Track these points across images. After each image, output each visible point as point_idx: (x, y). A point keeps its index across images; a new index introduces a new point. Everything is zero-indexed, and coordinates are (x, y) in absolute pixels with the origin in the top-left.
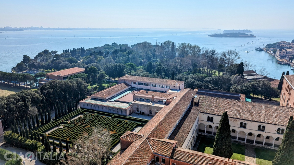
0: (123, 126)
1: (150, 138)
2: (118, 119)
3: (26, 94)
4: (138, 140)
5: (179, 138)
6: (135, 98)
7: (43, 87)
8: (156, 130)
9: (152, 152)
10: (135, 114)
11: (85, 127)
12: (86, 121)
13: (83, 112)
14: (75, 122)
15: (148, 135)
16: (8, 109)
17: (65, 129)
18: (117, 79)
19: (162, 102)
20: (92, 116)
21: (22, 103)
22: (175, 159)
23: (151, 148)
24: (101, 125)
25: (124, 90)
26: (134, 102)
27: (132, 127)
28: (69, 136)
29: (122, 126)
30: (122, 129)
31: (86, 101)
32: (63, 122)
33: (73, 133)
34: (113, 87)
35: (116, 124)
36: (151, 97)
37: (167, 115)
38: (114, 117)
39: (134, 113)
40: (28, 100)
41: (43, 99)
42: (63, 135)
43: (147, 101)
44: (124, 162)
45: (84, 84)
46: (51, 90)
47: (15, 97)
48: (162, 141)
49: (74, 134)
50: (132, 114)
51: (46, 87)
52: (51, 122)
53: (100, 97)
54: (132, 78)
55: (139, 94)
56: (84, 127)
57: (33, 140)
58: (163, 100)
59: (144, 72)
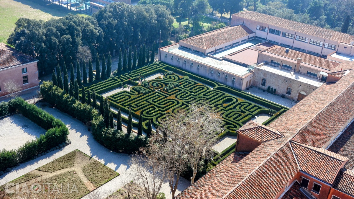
0: (235, 107)
1: (296, 143)
2: (225, 94)
3: (75, 22)
4: (273, 141)
5: (349, 152)
6: (261, 59)
7: (101, 12)
8: (308, 130)
9: (298, 169)
10: (257, 89)
11: (168, 97)
12: (169, 87)
13: (163, 69)
14: (150, 84)
15: (293, 136)
16: (48, 44)
17: (134, 94)
18: (227, 16)
19: (316, 75)
20: (179, 79)
21: (68, 36)
22: (340, 190)
23: (297, 161)
24: (195, 99)
25: (239, 40)
26: (259, 66)
27: (250, 113)
28: (140, 107)
29: (232, 107)
30: (231, 112)
31: (171, 51)
32: (129, 81)
33: (148, 103)
34: (219, 31)
35: (221, 102)
36: (296, 62)
37: (332, 105)
38: (218, 89)
39: (256, 87)
40: (77, 33)
41: (100, 35)
42: (131, 105)
43: (285, 69)
44: (248, 176)
45: (169, 17)
46: (114, 21)
47: (59, 26)
48: (319, 152)
49: (148, 105)
50: (251, 89)
51: (107, 14)
52: (112, 78)
53: (195, 47)
54: (258, 18)
55: (270, 53)
56: (166, 97)
57: (85, 104)
58: (319, 71)
59: (284, 9)
